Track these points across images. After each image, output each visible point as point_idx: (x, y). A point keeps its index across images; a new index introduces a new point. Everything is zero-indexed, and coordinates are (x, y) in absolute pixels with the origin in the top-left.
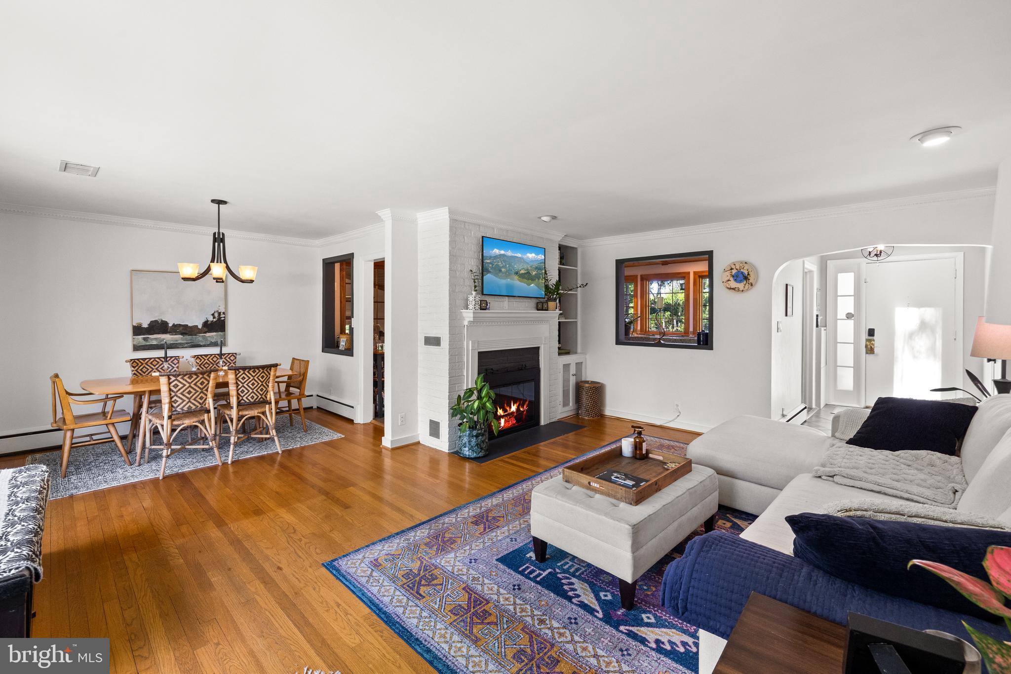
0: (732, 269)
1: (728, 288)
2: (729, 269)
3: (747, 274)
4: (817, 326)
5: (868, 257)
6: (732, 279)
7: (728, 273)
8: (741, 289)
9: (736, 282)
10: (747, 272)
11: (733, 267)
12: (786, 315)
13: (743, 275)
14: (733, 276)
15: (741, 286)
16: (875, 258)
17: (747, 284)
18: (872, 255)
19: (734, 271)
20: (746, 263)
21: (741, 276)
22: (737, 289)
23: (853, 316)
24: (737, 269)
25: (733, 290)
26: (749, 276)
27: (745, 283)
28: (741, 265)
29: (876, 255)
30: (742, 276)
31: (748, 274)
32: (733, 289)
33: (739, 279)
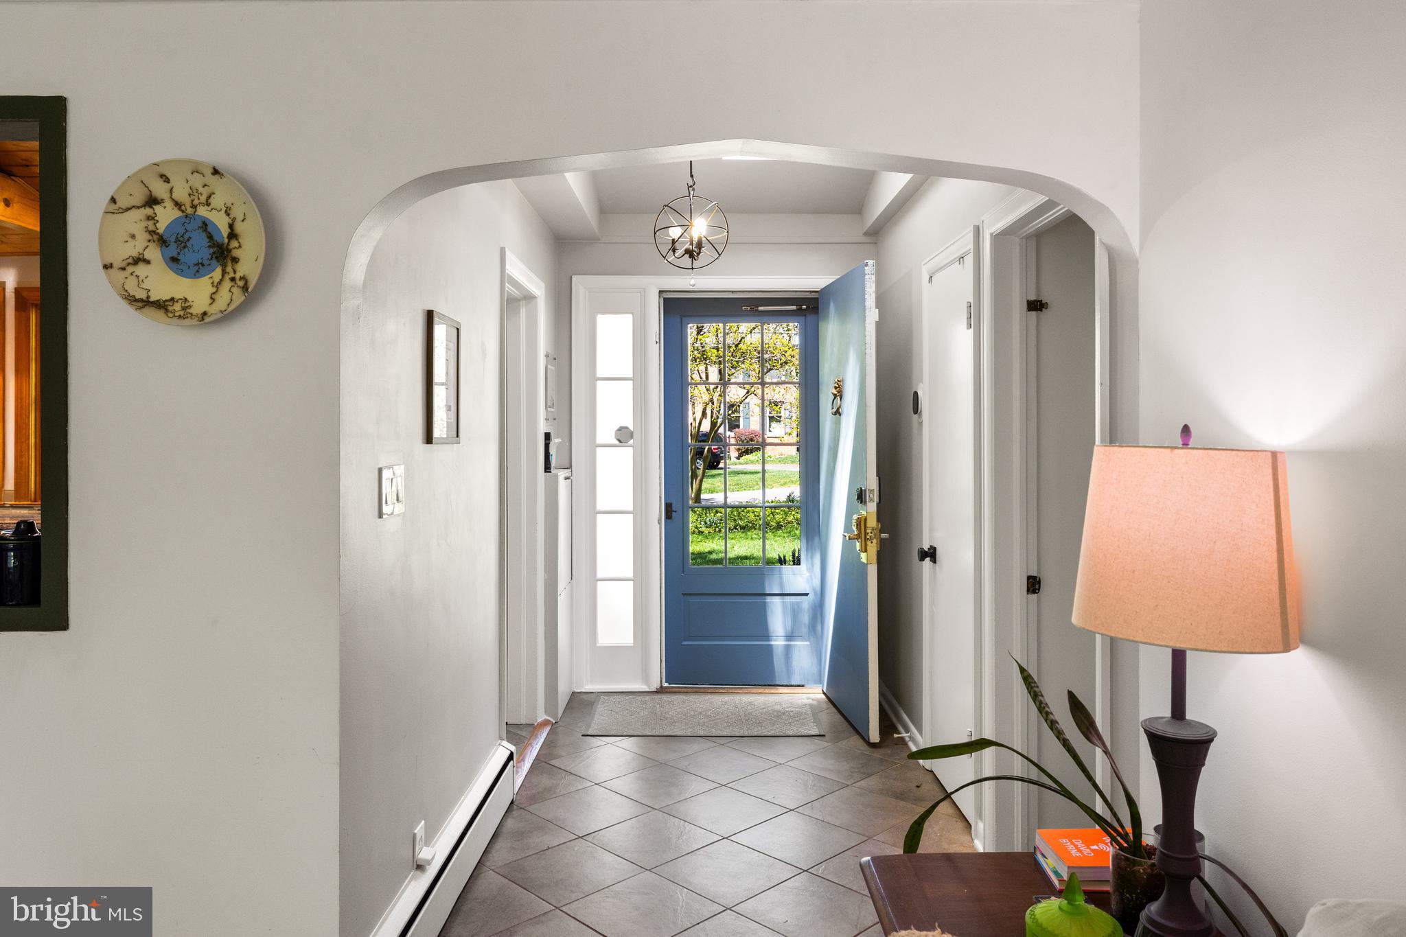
0: (152, 201)
1: (132, 300)
2: (139, 197)
3: (225, 231)
4: (547, 468)
5: (671, 258)
6: (154, 253)
7: (134, 222)
8: (197, 309)
9: (181, 273)
10: (227, 220)
11: (160, 190)
12: (429, 439)
13: (210, 237)
14: (162, 241)
15: (197, 291)
16: (686, 261)
17: (227, 284)
18: (679, 252)
19: (166, 216)
20: (216, 172)
21: (199, 241)
22: (177, 307)
23: (631, 435)
24: (178, 205)
25: (160, 314)
26: (234, 244)
27: (217, 280)
28: (197, 181)
29: (689, 253)
30: (205, 242)
31: (233, 235)
32: (162, 306)
33: (189, 257)
